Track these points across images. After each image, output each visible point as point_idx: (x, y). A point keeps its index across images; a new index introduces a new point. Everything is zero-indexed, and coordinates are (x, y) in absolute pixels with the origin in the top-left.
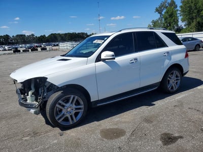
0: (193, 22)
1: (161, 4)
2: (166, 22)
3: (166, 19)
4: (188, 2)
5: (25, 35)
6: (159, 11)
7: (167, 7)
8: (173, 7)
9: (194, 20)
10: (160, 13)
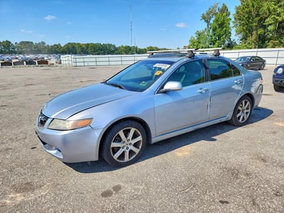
0: (252, 35)
1: (210, 9)
2: (214, 34)
3: (214, 30)
4: (247, 6)
6: (206, 18)
7: (216, 14)
8: (224, 14)
9: (254, 32)
10: (207, 22)
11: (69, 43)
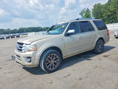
4: (96, 10)
5: (4, 29)
6: (81, 14)
7: (85, 12)
8: (88, 12)
10: (82, 15)
11: (21, 28)
